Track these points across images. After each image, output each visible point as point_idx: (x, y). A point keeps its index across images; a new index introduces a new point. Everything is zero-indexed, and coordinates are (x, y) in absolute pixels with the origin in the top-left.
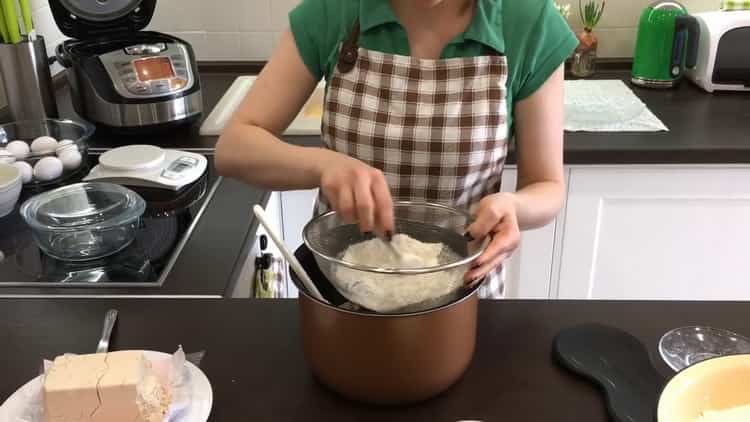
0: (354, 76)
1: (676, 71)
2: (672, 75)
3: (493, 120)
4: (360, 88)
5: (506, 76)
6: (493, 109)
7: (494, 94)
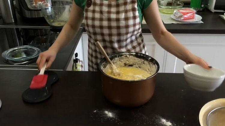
0: (91, 8)
1: (203, 6)
2: (202, 7)
3: (135, 18)
4: (94, 11)
5: (137, 4)
6: (134, 14)
7: (134, 10)
